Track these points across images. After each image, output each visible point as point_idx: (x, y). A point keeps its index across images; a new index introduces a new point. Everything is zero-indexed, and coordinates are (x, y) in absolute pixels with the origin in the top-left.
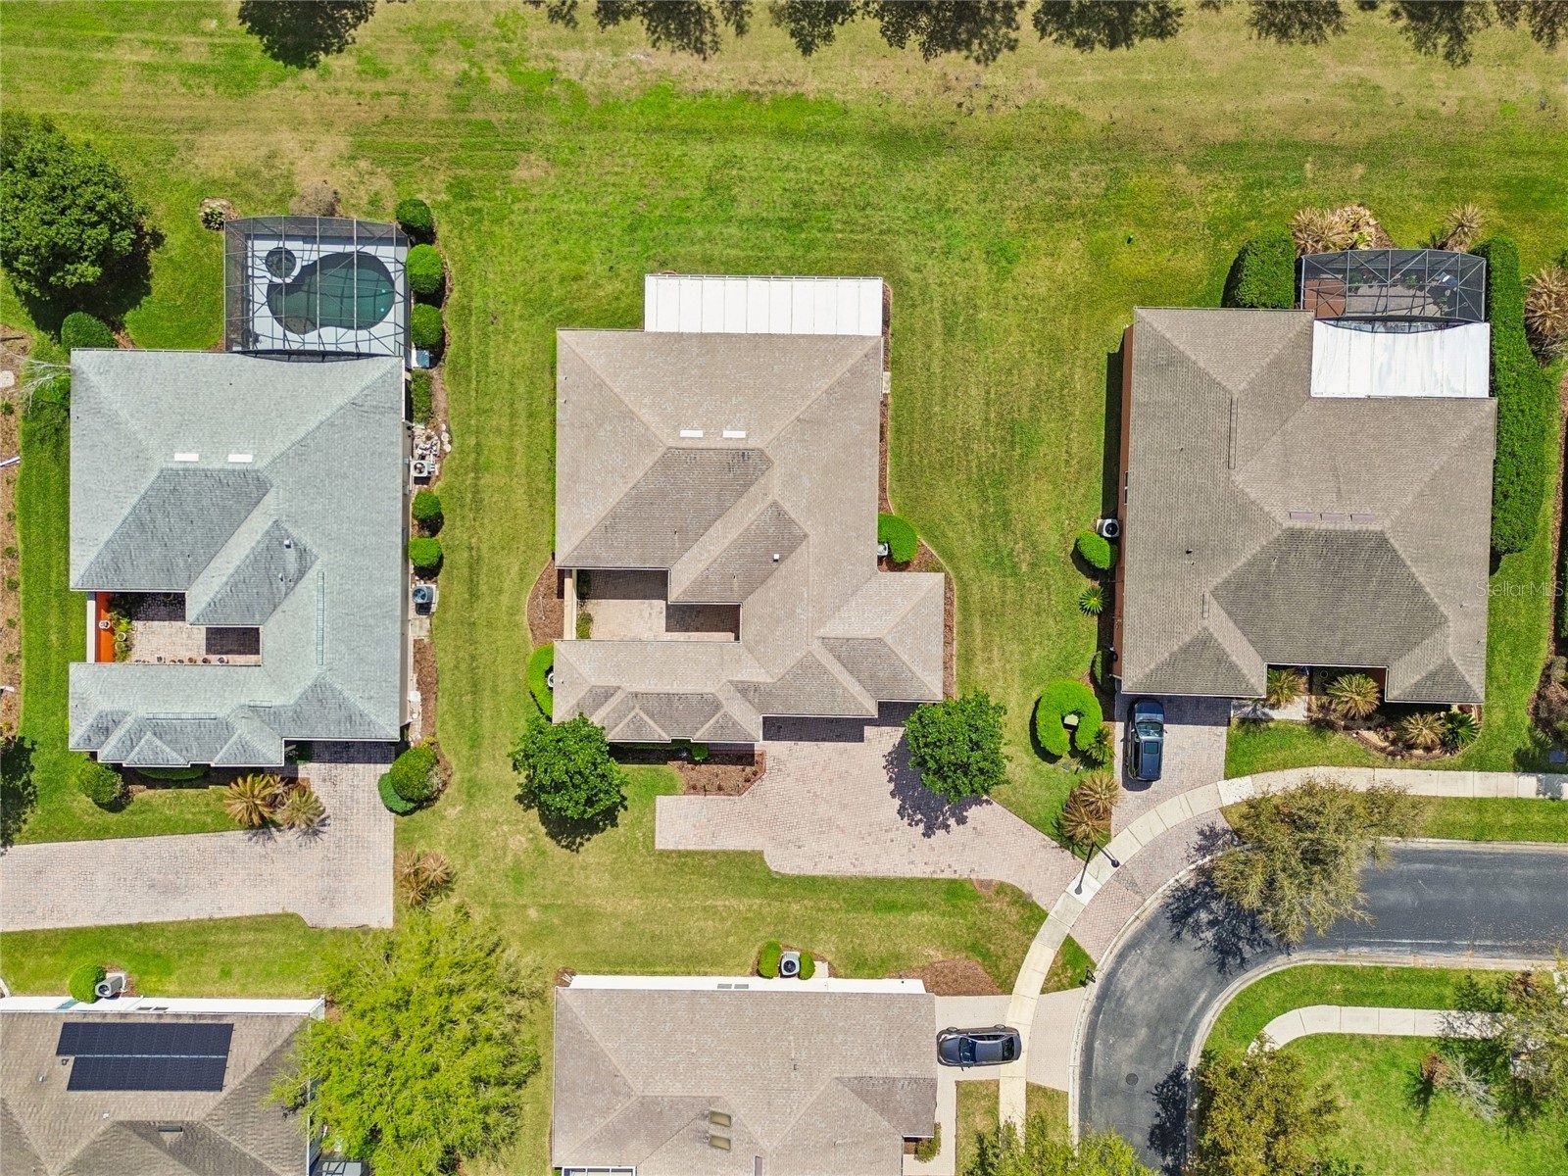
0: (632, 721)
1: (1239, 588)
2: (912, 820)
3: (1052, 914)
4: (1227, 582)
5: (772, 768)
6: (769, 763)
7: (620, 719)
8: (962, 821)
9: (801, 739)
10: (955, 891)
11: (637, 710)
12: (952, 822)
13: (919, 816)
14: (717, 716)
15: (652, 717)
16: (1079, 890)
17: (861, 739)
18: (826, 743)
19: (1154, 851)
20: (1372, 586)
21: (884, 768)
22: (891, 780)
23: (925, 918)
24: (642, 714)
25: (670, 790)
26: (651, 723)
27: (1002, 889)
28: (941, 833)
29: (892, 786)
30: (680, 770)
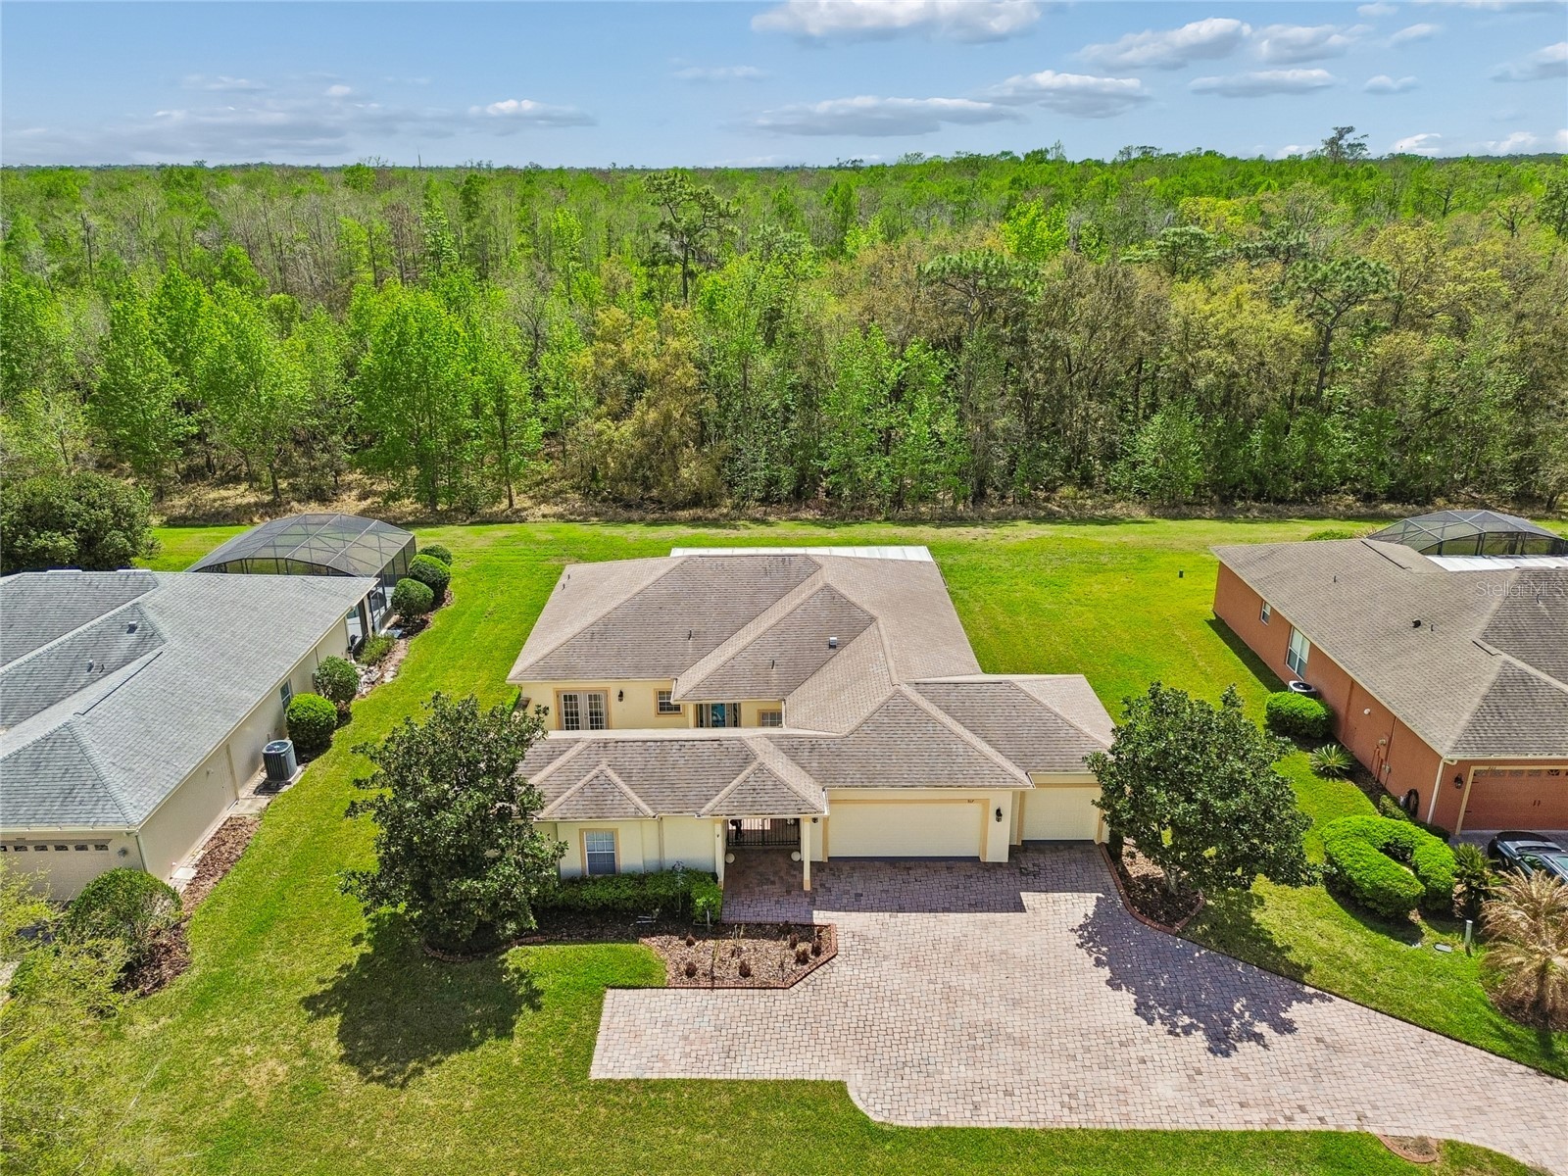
0: (590, 784)
2: (1175, 1025)
5: (849, 950)
6: (842, 942)
7: (569, 782)
8: (1286, 1027)
9: (901, 909)
10: (1341, 1156)
11: (603, 766)
12: (1265, 1030)
13: (1187, 1020)
14: (745, 773)
15: (627, 778)
17: (1019, 907)
18: (953, 915)
21: (1081, 946)
22: (1098, 963)
24: (610, 772)
25: (642, 979)
26: (626, 788)
28: (1247, 1047)
29: (1106, 972)
30: (662, 950)
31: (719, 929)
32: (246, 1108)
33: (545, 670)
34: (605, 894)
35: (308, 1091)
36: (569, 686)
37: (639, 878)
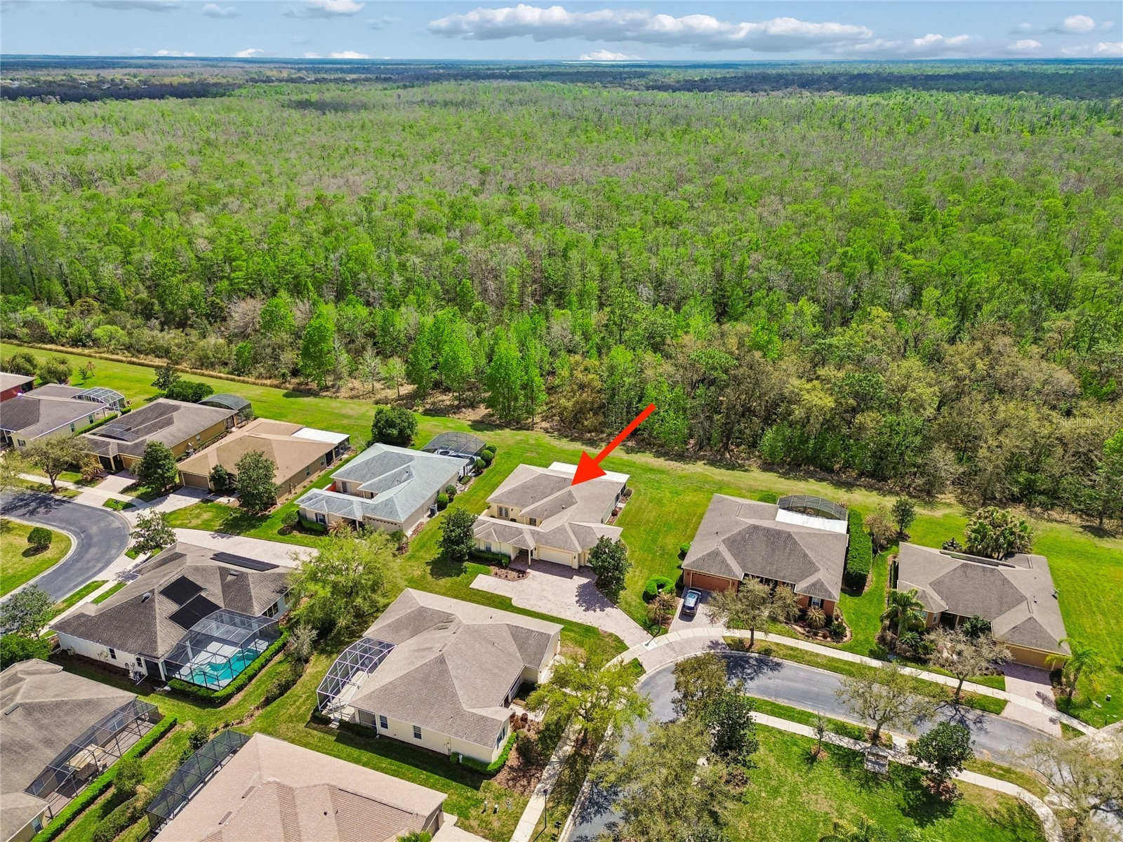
1: (734, 541)
2: (581, 605)
3: (631, 649)
4: (729, 538)
5: (530, 578)
6: (529, 576)
7: (484, 530)
8: (603, 611)
9: (547, 573)
10: (589, 631)
11: (491, 529)
12: (598, 610)
13: (584, 605)
14: (520, 536)
15: (496, 532)
16: (647, 645)
17: (571, 578)
18: (556, 577)
19: (688, 642)
20: (787, 550)
21: (577, 588)
22: (578, 592)
23: (572, 634)
25: (487, 573)
26: (495, 535)
27: (611, 635)
28: (592, 612)
29: (577, 594)
30: (493, 569)
31: (505, 568)
32: (413, 577)
33: (494, 500)
34: (486, 555)
35: (424, 577)
36: (501, 505)
37: (494, 554)
